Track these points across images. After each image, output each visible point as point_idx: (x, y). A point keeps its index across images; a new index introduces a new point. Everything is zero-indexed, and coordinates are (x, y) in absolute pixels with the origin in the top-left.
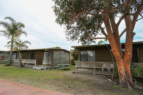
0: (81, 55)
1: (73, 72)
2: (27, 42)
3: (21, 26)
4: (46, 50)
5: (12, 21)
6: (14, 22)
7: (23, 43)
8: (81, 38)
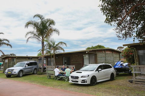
0: (139, 56)
1: (129, 81)
2: (61, 43)
3: (50, 24)
4: (87, 52)
5: (41, 18)
6: (43, 20)
7: (57, 45)
8: (136, 33)
